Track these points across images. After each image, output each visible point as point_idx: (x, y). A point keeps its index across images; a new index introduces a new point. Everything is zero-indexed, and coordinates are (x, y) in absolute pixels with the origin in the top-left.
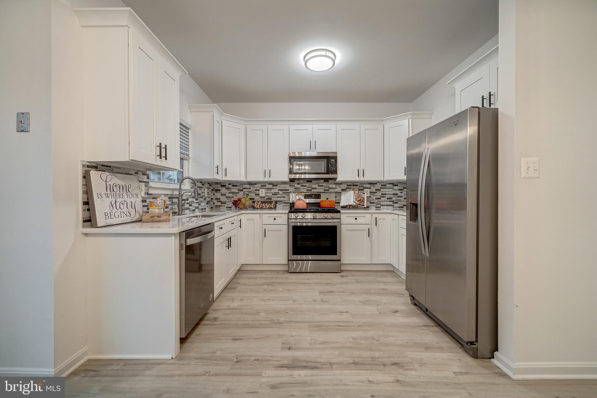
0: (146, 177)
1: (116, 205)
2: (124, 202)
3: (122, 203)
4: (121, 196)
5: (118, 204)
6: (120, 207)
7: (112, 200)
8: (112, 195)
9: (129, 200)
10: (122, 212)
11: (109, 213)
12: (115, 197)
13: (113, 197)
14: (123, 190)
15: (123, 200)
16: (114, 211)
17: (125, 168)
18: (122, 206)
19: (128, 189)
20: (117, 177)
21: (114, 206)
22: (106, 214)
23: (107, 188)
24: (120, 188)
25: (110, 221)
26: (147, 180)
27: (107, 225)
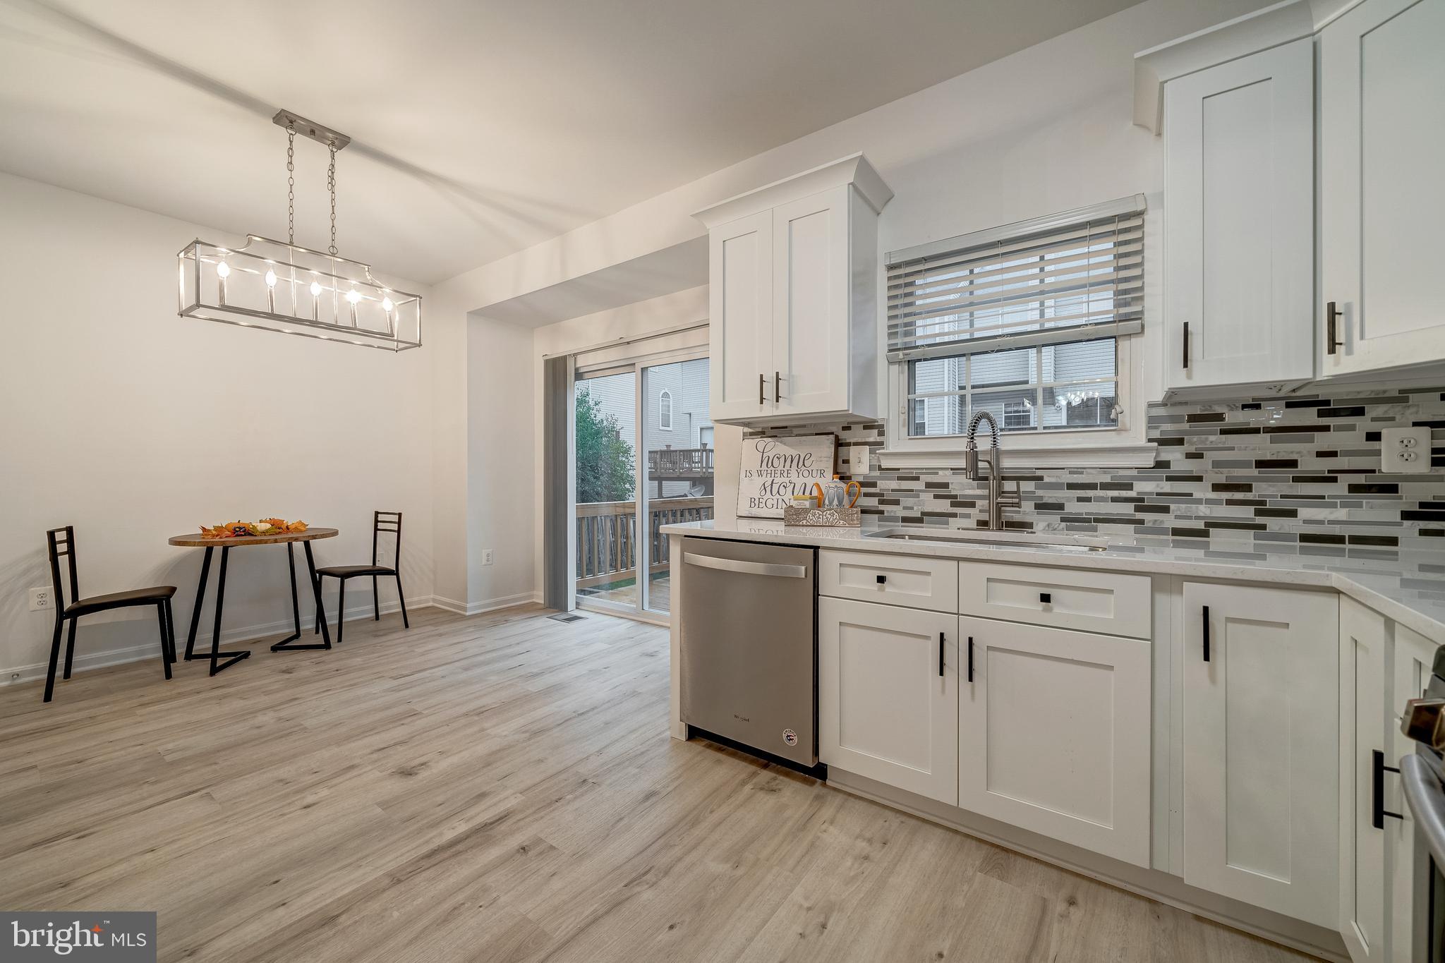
0: (876, 431)
1: (772, 488)
2: (789, 484)
3: (784, 486)
4: (785, 474)
5: (775, 487)
6: (778, 492)
7: (767, 479)
8: (769, 472)
9: (799, 482)
10: (780, 501)
11: (757, 500)
12: (773, 475)
13: (769, 475)
14: (792, 463)
15: (787, 480)
16: (765, 498)
17: (815, 424)
18: (782, 490)
19: (804, 462)
20: (785, 444)
21: (768, 489)
22: (752, 500)
23: (762, 462)
24: (785, 461)
25: (756, 511)
26: (879, 439)
27: (750, 515)
